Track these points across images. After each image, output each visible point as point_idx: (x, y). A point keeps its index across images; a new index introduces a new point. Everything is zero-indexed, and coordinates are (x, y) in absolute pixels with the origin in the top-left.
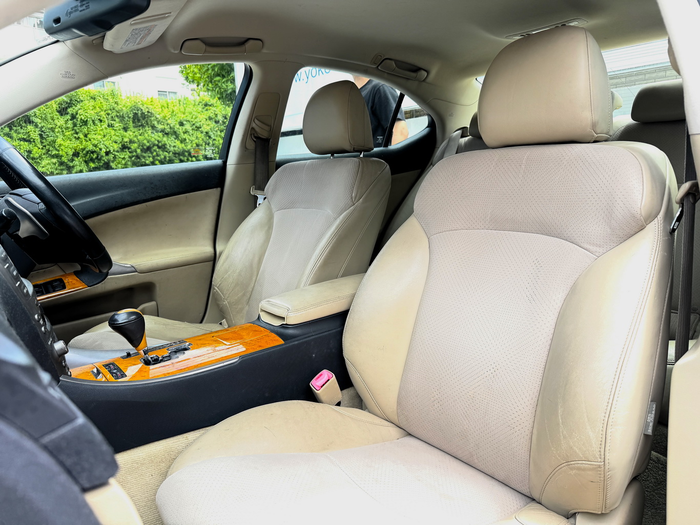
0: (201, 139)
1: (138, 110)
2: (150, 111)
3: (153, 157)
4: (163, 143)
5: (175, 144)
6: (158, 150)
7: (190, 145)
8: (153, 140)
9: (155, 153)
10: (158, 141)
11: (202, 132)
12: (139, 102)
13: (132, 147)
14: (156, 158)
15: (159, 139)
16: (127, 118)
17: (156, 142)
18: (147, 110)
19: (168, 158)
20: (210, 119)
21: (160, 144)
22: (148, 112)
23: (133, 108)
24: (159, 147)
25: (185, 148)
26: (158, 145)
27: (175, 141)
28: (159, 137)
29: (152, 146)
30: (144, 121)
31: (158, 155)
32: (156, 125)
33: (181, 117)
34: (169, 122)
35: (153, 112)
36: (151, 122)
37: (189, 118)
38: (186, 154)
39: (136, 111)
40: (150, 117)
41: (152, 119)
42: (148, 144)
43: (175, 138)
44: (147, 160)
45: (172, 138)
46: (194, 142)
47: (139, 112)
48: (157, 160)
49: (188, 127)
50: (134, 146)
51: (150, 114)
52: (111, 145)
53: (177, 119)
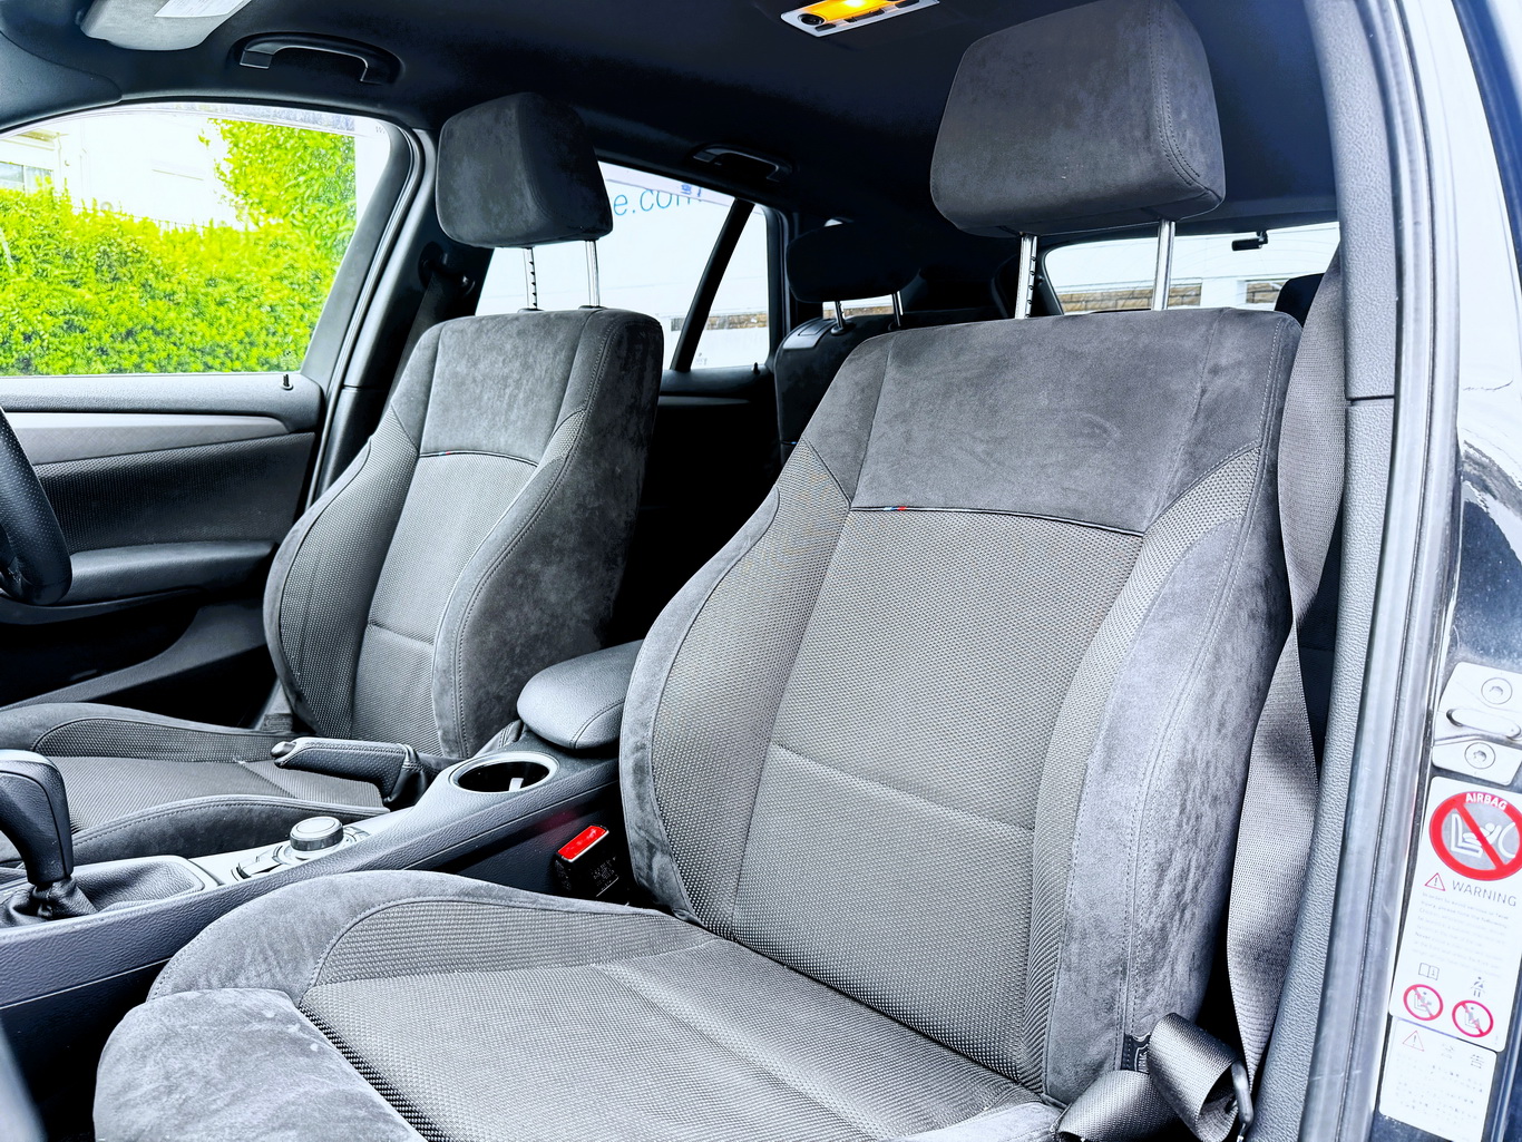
0: (257, 322)
1: (109, 245)
2: (140, 248)
3: (141, 356)
4: (166, 324)
5: (195, 328)
6: (153, 338)
7: (230, 332)
8: (144, 314)
9: (145, 346)
10: (155, 318)
11: (259, 306)
12: (113, 226)
13: (91, 328)
14: (147, 355)
15: (157, 313)
16: (80, 260)
17: (151, 322)
18: (133, 245)
19: (175, 358)
21: (159, 327)
22: (135, 250)
23: (100, 239)
24: (157, 333)
25: (217, 338)
26: (153, 328)
27: (197, 320)
28: (158, 309)
29: (139, 327)
30: (124, 270)
31: (151, 351)
32: (152, 281)
33: (214, 268)
34: (185, 277)
35: (147, 251)
36: (140, 273)
37: (232, 273)
38: (221, 352)
39: (107, 247)
40: (139, 262)
41: (144, 266)
42: (130, 325)
43: (194, 315)
44: (125, 359)
45: (188, 313)
46: (240, 327)
47: (113, 249)
48: (150, 361)
49: (227, 290)
50: (95, 327)
51: (139, 255)
52: (40, 318)
53: (202, 271)
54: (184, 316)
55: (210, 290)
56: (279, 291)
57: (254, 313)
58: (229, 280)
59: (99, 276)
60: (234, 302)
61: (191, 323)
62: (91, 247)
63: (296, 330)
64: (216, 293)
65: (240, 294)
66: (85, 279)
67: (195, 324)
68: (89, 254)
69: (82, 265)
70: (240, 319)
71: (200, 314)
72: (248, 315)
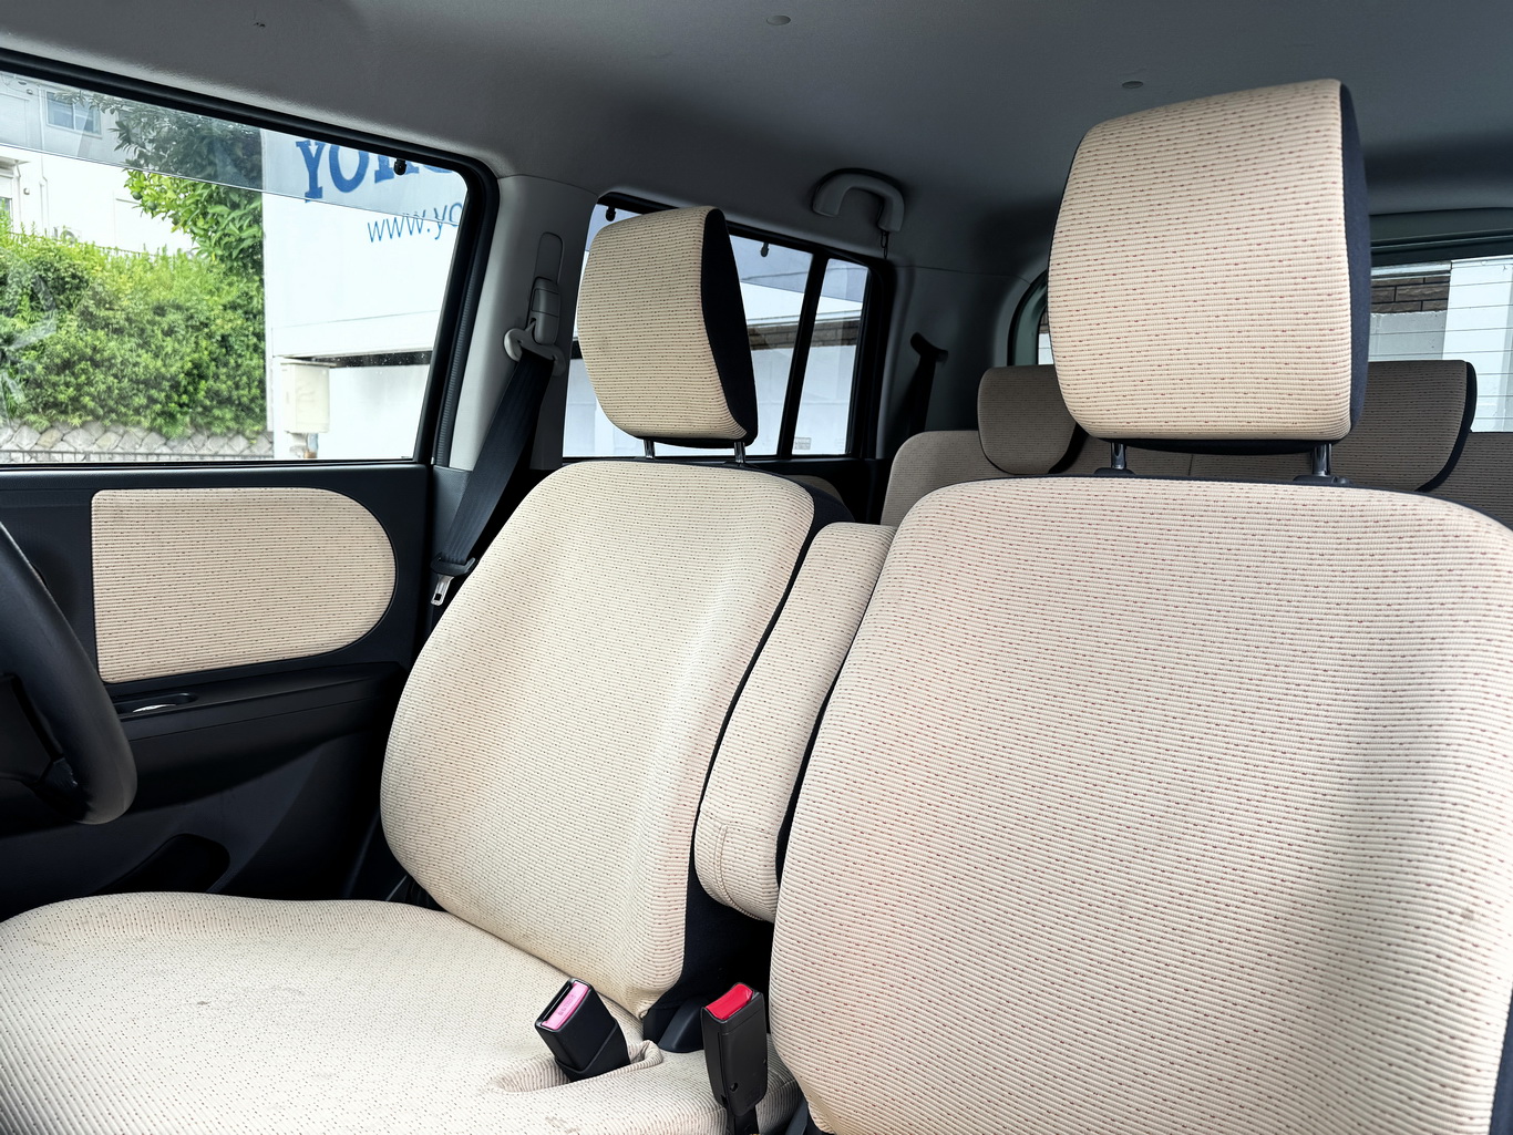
0: (206, 353)
1: (46, 270)
2: (80, 274)
3: (79, 388)
4: (106, 354)
5: (138, 360)
6: (91, 370)
7: (179, 364)
8: (80, 344)
9: (83, 377)
10: (94, 349)
11: (210, 336)
12: (50, 250)
14: (86, 388)
15: (97, 343)
16: (14, 286)
17: (89, 351)
18: (71, 271)
19: (116, 391)
20: (234, 307)
21: (98, 358)
22: (74, 276)
23: (35, 264)
24: (96, 365)
25: (163, 370)
26: (91, 359)
27: (140, 351)
28: (98, 339)
29: (76, 358)
30: (62, 297)
31: (89, 383)
32: (93, 309)
33: (160, 295)
34: (125, 303)
35: (86, 277)
36: (79, 301)
37: (181, 300)
38: (166, 385)
39: (42, 273)
40: (78, 288)
41: (84, 293)
42: (66, 355)
43: (139, 345)
45: (132, 343)
46: (188, 358)
47: (50, 274)
48: (89, 394)
49: (173, 317)
51: (77, 281)
53: (149, 299)
54: (128, 346)
55: (158, 318)
56: (230, 321)
57: (204, 343)
58: (178, 308)
59: (33, 304)
60: (183, 333)
61: (134, 354)
62: (25, 273)
63: (248, 362)
64: (165, 322)
65: (189, 323)
66: (19, 307)
67: (139, 356)
68: (24, 279)
69: (16, 292)
70: (188, 350)
71: (145, 345)
72: (197, 343)
